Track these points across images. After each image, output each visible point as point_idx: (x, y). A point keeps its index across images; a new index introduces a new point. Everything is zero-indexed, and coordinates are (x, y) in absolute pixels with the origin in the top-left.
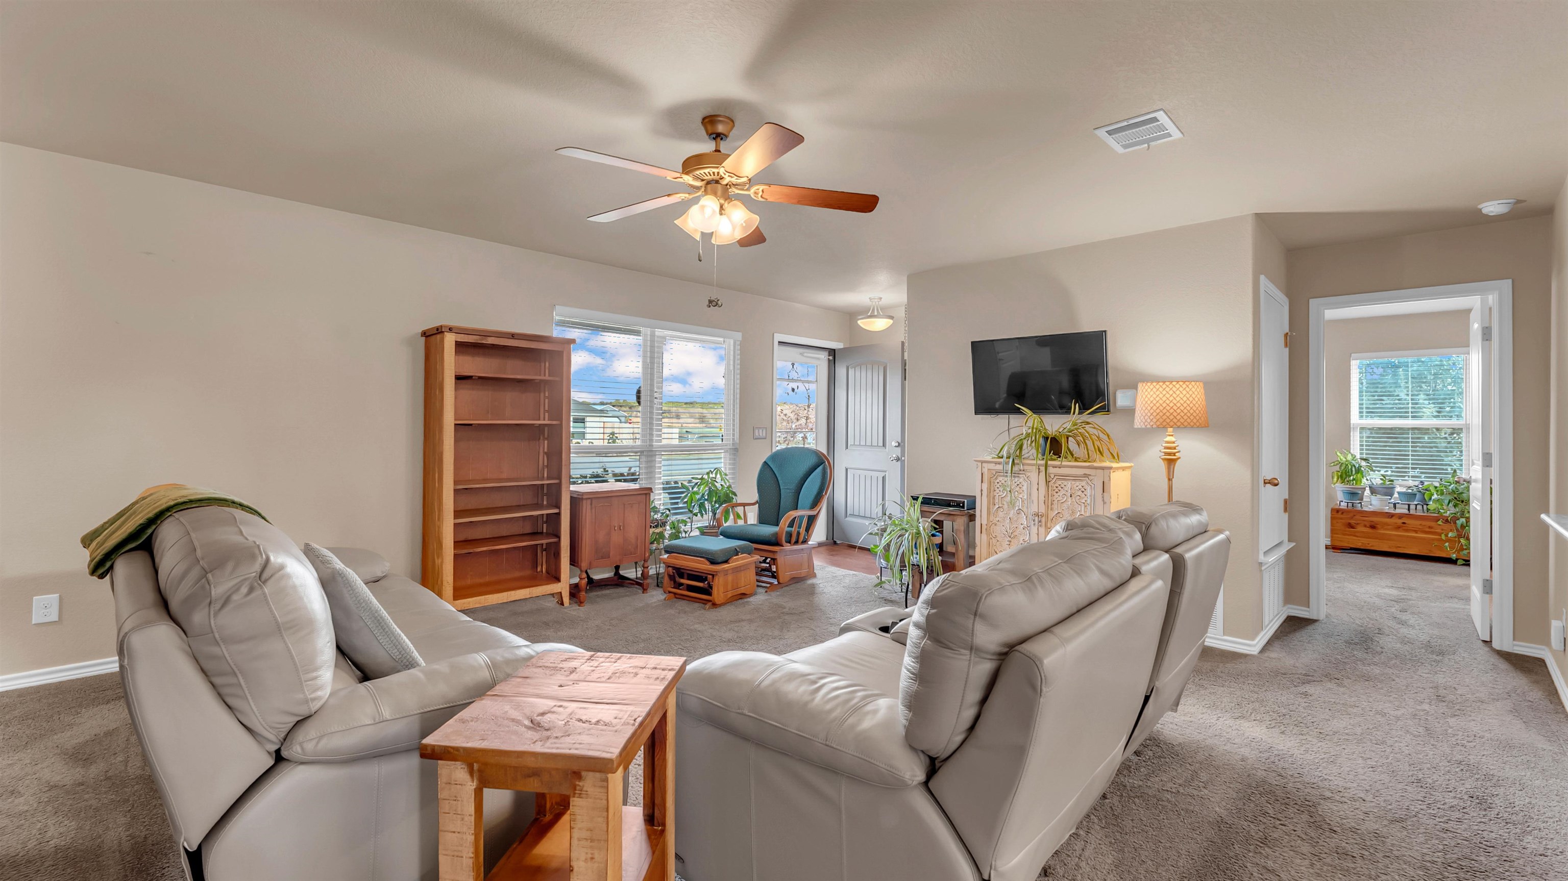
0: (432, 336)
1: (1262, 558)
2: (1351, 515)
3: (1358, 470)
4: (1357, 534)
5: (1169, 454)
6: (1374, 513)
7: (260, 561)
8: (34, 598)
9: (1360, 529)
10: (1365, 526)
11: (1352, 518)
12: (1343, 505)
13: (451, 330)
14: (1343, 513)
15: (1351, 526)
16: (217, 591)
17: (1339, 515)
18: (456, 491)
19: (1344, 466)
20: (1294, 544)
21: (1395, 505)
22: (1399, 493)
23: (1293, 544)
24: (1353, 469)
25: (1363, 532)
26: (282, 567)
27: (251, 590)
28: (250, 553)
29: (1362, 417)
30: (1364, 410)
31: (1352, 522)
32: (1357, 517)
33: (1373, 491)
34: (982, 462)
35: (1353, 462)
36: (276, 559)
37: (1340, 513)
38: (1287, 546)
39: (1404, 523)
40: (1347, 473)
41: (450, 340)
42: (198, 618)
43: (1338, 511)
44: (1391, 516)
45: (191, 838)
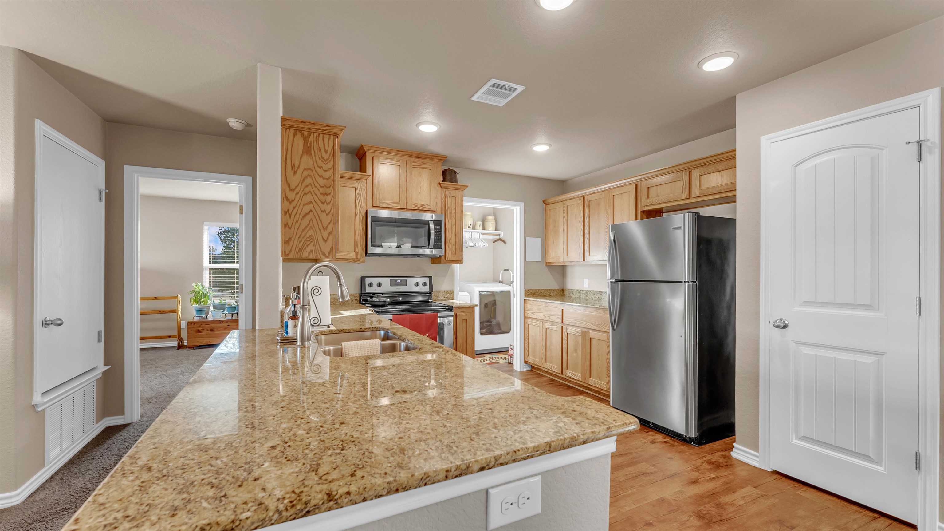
1: (37, 399)
2: (199, 324)
3: (205, 295)
4: (203, 336)
6: (213, 322)
9: (205, 332)
10: (208, 330)
11: (200, 326)
12: (196, 319)
14: (194, 324)
15: (199, 331)
17: (192, 326)
19: (197, 293)
20: (110, 366)
21: (225, 315)
22: (227, 308)
23: (108, 367)
24: (203, 295)
25: (206, 334)
29: (210, 262)
30: (211, 258)
31: (200, 329)
32: (204, 325)
33: (215, 307)
35: (203, 290)
37: (193, 324)
38: (102, 368)
39: (228, 325)
40: (199, 297)
43: (191, 323)
44: (221, 322)
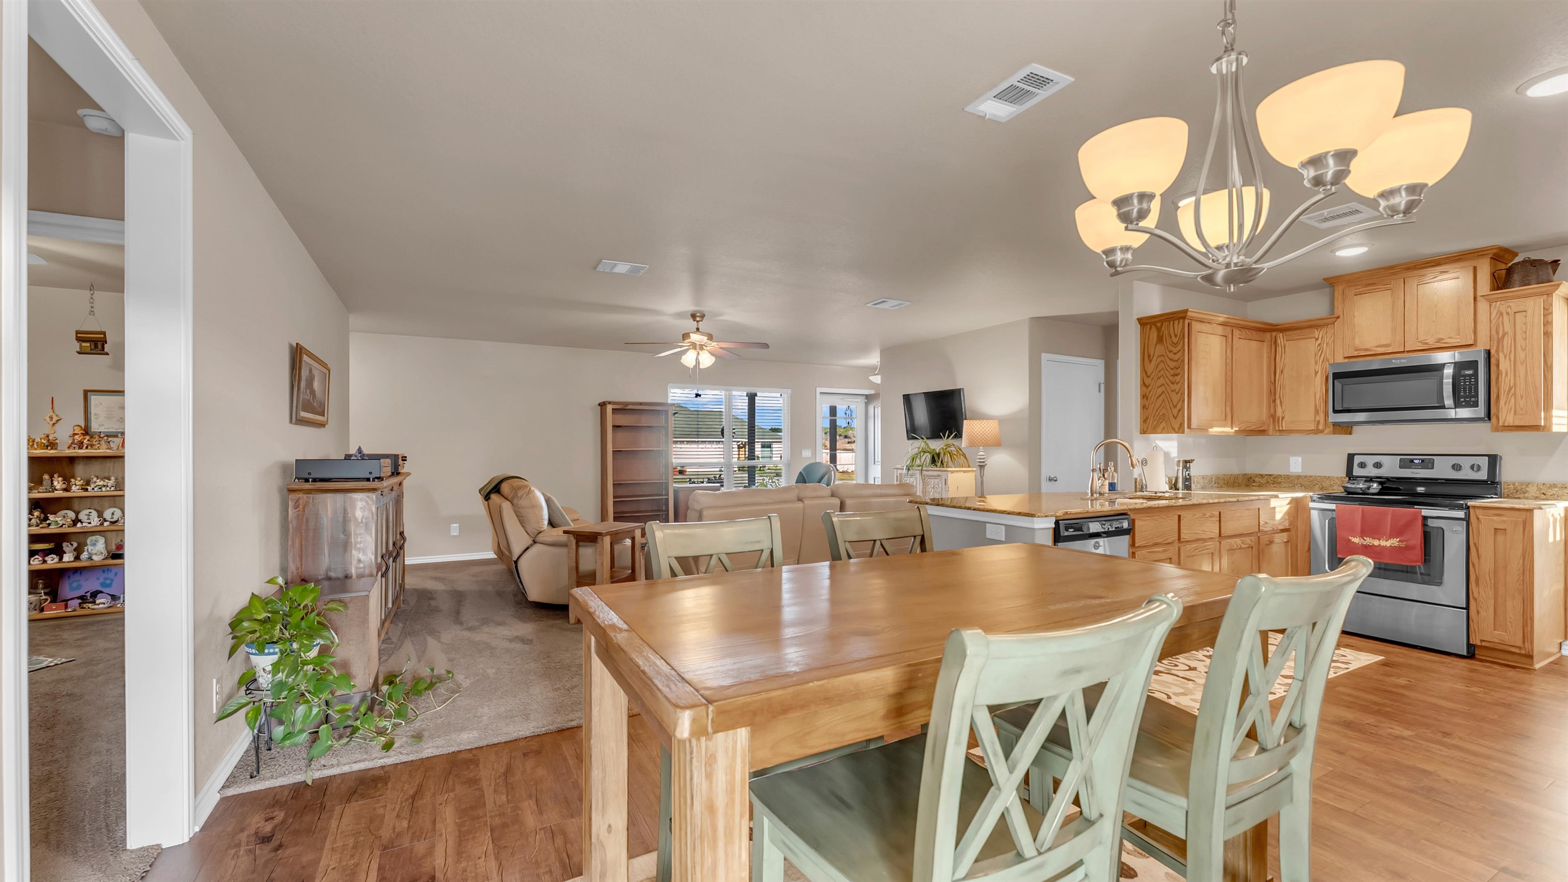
0: (603, 405)
5: (980, 462)
7: (529, 488)
8: (452, 525)
13: (609, 403)
16: (519, 494)
18: (614, 485)
26: (534, 491)
27: (527, 495)
28: (526, 486)
34: (897, 469)
36: (533, 488)
41: (609, 408)
42: (515, 501)
45: (515, 559)
